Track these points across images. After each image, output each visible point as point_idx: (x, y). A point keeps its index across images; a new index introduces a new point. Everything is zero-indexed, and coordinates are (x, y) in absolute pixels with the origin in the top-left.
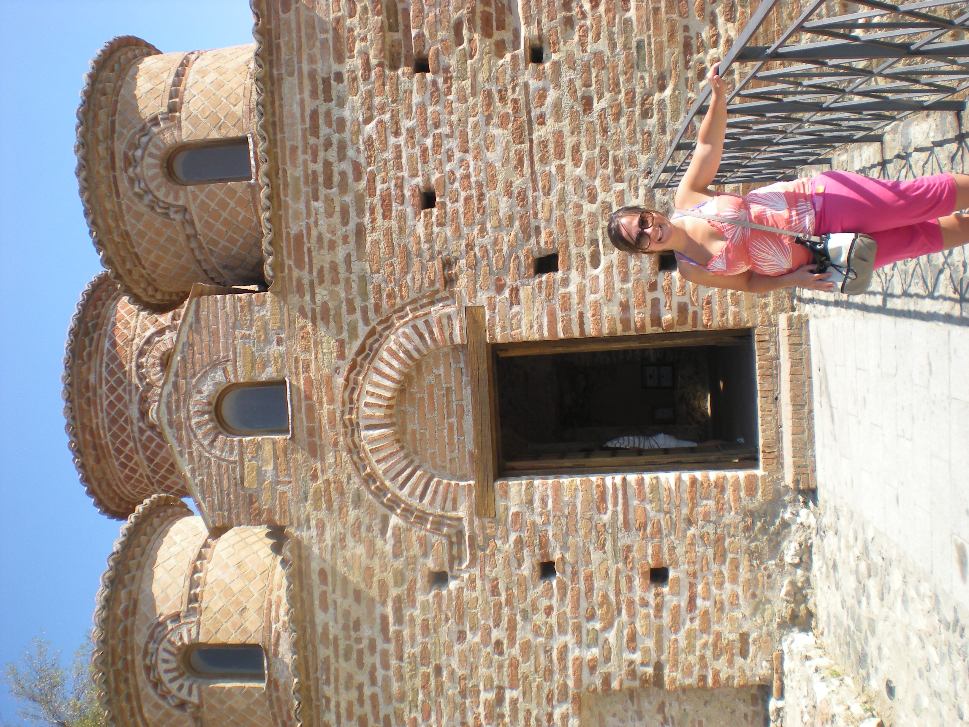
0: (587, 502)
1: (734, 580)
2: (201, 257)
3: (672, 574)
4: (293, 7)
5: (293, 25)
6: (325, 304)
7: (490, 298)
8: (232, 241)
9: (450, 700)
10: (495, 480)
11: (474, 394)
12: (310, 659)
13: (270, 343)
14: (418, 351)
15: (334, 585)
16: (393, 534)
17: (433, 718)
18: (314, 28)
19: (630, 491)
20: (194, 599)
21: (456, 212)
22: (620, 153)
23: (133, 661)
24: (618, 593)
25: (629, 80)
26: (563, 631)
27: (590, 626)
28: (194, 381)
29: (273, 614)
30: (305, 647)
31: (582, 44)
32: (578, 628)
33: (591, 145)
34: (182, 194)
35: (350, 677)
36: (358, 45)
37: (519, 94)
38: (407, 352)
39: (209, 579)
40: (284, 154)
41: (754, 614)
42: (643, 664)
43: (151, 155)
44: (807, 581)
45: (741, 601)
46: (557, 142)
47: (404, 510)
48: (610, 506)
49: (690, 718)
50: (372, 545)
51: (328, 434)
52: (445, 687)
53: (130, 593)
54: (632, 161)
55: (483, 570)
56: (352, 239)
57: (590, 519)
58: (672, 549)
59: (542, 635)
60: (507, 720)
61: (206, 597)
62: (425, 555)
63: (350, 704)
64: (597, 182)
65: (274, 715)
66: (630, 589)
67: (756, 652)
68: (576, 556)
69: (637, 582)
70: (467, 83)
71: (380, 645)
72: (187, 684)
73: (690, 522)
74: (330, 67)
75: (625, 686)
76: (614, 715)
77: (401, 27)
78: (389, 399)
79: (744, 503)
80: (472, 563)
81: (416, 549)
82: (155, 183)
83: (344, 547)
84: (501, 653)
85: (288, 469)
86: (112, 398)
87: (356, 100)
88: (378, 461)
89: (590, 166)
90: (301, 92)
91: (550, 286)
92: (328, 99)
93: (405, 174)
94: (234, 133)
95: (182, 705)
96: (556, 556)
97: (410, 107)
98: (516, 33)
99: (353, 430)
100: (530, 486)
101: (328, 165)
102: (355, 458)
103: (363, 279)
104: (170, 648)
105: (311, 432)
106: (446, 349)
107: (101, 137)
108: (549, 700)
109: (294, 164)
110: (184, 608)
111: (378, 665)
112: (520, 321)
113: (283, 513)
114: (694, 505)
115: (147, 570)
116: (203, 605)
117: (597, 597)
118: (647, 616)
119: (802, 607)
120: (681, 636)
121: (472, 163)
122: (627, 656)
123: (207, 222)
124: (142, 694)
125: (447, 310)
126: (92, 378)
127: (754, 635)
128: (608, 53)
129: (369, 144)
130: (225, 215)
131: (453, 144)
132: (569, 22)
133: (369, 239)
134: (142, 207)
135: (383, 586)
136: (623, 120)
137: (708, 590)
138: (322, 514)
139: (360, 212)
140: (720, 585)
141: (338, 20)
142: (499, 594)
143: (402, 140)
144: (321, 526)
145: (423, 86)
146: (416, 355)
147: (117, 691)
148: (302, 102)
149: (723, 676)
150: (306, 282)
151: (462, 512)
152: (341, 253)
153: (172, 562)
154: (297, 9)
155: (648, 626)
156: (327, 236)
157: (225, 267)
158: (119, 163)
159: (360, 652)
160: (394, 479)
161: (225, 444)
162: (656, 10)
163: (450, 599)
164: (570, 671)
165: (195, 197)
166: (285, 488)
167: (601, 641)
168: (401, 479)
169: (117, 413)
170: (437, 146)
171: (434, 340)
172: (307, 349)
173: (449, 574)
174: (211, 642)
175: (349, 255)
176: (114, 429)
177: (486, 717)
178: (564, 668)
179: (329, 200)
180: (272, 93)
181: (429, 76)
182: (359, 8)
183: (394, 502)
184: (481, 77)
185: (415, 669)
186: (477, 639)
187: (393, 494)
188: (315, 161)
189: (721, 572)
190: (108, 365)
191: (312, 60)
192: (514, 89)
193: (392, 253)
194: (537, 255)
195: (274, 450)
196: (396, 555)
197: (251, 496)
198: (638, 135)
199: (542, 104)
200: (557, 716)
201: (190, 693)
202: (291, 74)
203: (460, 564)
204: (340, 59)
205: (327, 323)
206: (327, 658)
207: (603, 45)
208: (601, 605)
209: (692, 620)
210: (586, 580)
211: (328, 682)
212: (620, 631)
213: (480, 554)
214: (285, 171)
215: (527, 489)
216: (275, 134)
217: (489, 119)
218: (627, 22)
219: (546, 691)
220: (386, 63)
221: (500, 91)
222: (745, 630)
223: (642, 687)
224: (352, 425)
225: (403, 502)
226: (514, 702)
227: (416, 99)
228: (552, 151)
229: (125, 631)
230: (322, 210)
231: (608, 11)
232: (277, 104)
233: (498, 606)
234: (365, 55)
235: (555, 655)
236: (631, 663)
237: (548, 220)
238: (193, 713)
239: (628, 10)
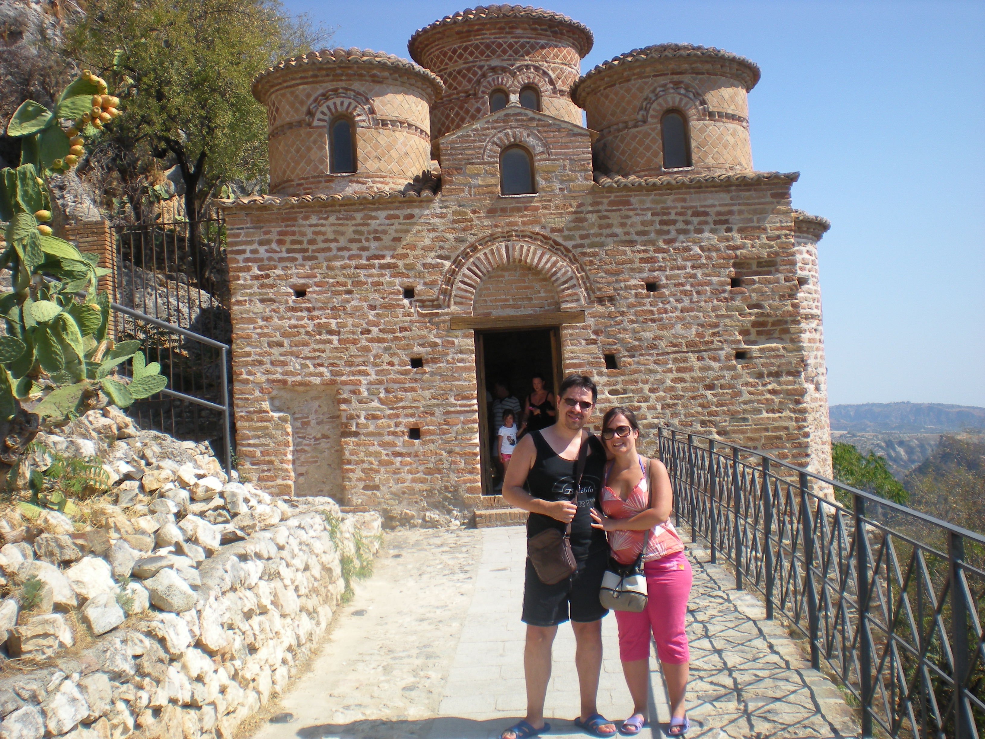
0: (462, 387)
1: (413, 481)
2: (612, 130)
3: (417, 441)
4: (774, 200)
5: (763, 200)
6: (586, 220)
7: (590, 326)
8: (623, 153)
9: (329, 300)
10: (475, 330)
11: (530, 316)
12: (353, 207)
13: (561, 183)
14: (557, 280)
15: (404, 224)
16: (438, 263)
17: (317, 289)
18: (760, 214)
19: (469, 415)
20: (384, 123)
21: (644, 305)
22: (680, 408)
23: (341, 80)
24: (404, 408)
25: (724, 413)
26: (378, 373)
27: (382, 390)
28: (535, 132)
29: (378, 179)
30: (361, 204)
31: (747, 384)
32: (380, 382)
33: (684, 390)
34: (655, 120)
35: (343, 234)
36: (749, 242)
37: (716, 344)
38: (556, 273)
39: (397, 134)
40: (681, 194)
41: (392, 493)
42: (357, 424)
43: (681, 100)
44: (414, 526)
45: (400, 485)
46: (687, 368)
47: (454, 270)
48: (459, 402)
49: (319, 455)
50: (431, 249)
51: (503, 221)
52: (338, 297)
53: (387, 78)
54: (675, 415)
55: (416, 321)
56: (627, 238)
57: (451, 390)
58: (433, 442)
59: (375, 359)
60: (318, 337)
61: (386, 132)
62: (425, 284)
63: (324, 234)
64: (662, 393)
65: (308, 178)
66: (407, 416)
67: (368, 496)
68: (427, 381)
69: (411, 420)
70: (724, 312)
71: (365, 254)
72: (326, 118)
73: (450, 452)
74: (735, 224)
75: (342, 413)
76: (320, 406)
77: (760, 269)
78: (526, 261)
79: (463, 486)
80: (420, 315)
81: (429, 278)
82: (663, 102)
83: (429, 231)
84: (362, 333)
85: (479, 194)
86: (505, 46)
87: (715, 241)
88: (485, 254)
89: (672, 389)
90: (720, 205)
91: (598, 364)
92: (716, 223)
93: (668, 272)
94: (695, 157)
95: (310, 113)
96: (427, 368)
97: (710, 275)
98: (754, 343)
99: (504, 237)
100: (471, 351)
101: (674, 222)
102: (487, 239)
103: (601, 245)
104: (352, 107)
105: (504, 210)
106: (556, 297)
107: (693, 66)
108: (332, 364)
109: (674, 200)
110: (379, 117)
111: (351, 253)
112: (576, 345)
113: (450, 191)
114: (461, 455)
115: (401, 89)
116: (381, 130)
117: (401, 394)
118: (389, 427)
119: (398, 523)
120: (377, 448)
121: (674, 315)
122: (363, 414)
123: (636, 136)
124: (317, 86)
125: (582, 299)
126: (519, 31)
127: (378, 494)
128: (741, 400)
129: (688, 249)
130: (641, 149)
131: (686, 303)
132: (760, 376)
133: (627, 249)
134: (647, 92)
135: (404, 256)
136: (700, 409)
137: (407, 464)
138: (450, 217)
139: (644, 244)
140: (410, 472)
141: (765, 229)
142: (401, 332)
143: (689, 270)
144: (442, 216)
145: (722, 284)
146: (554, 278)
147: (320, 69)
148: (714, 206)
149: (351, 475)
150: (600, 207)
151: (453, 308)
152: (619, 230)
153: (407, 106)
154: (772, 203)
155: (383, 427)
156: (629, 222)
157: (605, 145)
158: (676, 78)
159: (360, 241)
160: (474, 263)
161: (495, 152)
162: (767, 430)
163: (397, 300)
164: (351, 378)
165: (653, 130)
166: (467, 193)
167: (371, 397)
168: (474, 268)
169: (494, 49)
170: (685, 293)
171: (564, 290)
172: (557, 208)
173: (413, 299)
174: (357, 136)
175: (617, 235)
176: (482, 47)
177: (319, 323)
178: (354, 374)
179: (652, 223)
180: (720, 186)
181: (729, 288)
182: (772, 243)
183: (459, 263)
184: (727, 320)
185: (349, 277)
186: (371, 318)
187: (464, 264)
188: (677, 214)
189: (418, 472)
190: (528, 43)
191: (740, 212)
192: (720, 341)
193: (618, 264)
194: (616, 356)
195: (492, 185)
196: (424, 265)
197: (461, 169)
198: (690, 419)
199: (710, 359)
200: (321, 369)
201: (320, 120)
202: (731, 199)
203: (419, 307)
204: (740, 231)
205: (574, 221)
206: (355, 219)
207: (746, 396)
208: (395, 397)
209: (387, 455)
210: (412, 387)
211: (338, 219)
212: (379, 409)
213: (427, 320)
214: (670, 194)
215: (470, 350)
216: (694, 188)
217: (702, 326)
218: (760, 412)
219: (338, 362)
220: (737, 261)
221: (718, 332)
222: (382, 488)
223: (342, 424)
224: (508, 236)
225: (459, 270)
226: (330, 342)
227: (715, 279)
228: (681, 365)
229: (361, 75)
230: (646, 218)
231: (767, 400)
232: (713, 189)
233: (393, 332)
234: (743, 247)
235: (363, 368)
236: (358, 417)
237: (638, 363)
238: (304, 120)
239: (767, 412)
